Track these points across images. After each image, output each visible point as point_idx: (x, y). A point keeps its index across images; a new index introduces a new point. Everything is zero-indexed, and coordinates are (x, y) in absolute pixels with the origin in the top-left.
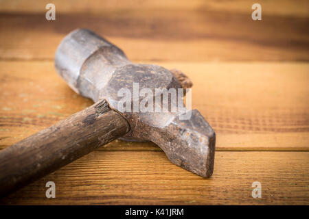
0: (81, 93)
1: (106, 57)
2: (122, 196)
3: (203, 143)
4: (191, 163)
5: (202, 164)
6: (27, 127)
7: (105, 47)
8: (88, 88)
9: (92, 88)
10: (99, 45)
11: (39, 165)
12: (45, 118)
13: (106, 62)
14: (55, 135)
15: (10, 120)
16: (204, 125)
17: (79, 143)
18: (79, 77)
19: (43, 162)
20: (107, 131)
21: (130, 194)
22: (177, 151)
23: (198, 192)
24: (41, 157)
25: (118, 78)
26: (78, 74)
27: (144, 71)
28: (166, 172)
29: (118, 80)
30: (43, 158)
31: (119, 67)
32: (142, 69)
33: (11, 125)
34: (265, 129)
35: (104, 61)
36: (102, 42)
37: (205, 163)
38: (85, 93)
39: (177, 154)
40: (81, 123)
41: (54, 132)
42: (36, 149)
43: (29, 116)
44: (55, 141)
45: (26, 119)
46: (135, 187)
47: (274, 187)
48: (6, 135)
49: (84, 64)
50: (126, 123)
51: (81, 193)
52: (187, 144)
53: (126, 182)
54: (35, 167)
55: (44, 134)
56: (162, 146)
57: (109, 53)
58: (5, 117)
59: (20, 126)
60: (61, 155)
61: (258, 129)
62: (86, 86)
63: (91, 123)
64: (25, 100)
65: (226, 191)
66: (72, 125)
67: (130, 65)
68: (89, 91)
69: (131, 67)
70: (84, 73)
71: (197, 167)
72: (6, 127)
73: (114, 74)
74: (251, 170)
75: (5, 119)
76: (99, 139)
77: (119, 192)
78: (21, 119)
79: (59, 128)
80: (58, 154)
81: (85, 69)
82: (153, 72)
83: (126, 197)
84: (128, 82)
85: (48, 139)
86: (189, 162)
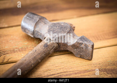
0: (34, 37)
1: (43, 22)
2: (64, 72)
3: (90, 47)
4: (84, 56)
5: (89, 55)
6: (18, 53)
7: (41, 18)
8: (38, 34)
9: (40, 34)
10: (39, 18)
11: (33, 65)
12: (22, 48)
13: (43, 23)
14: (35, 53)
15: (10, 51)
16: (89, 41)
17: (44, 55)
18: (34, 31)
19: (34, 64)
20: (52, 49)
21: (66, 71)
22: (78, 52)
23: (90, 66)
24: (33, 62)
25: (51, 28)
26: (33, 29)
27: (59, 24)
28: (75, 61)
29: (51, 29)
30: (34, 62)
31: (49, 24)
32: (58, 24)
33: (11, 53)
34: (103, 39)
35: (42, 23)
36: (39, 16)
37: (90, 55)
38: (36, 36)
39: (79, 53)
40: (43, 47)
41: (35, 52)
42: (30, 59)
43: (16, 48)
44: (36, 55)
45: (16, 50)
46: (67, 68)
47: (115, 59)
48: (11, 57)
49: (35, 25)
50: (58, 45)
51: (48, 74)
52: (83, 49)
53: (63, 67)
54: (32, 66)
55: (31, 53)
56: (72, 51)
57: (43, 20)
58: (8, 50)
59: (15, 53)
60: (39, 60)
61: (101, 40)
62: (37, 33)
63: (47, 47)
64: (12, 43)
65: (100, 64)
66: (40, 48)
67: (53, 23)
68: (38, 35)
69: (53, 24)
70: (36, 29)
71: (87, 57)
72: (10, 54)
73: (48, 27)
74: (105, 55)
75: (8, 51)
76: (50, 52)
77: (62, 71)
78: (14, 50)
79: (36, 50)
80: (38, 60)
81: (36, 27)
82: (62, 25)
83: (65, 72)
84: (55, 29)
85: (33, 55)
86: (83, 55)
